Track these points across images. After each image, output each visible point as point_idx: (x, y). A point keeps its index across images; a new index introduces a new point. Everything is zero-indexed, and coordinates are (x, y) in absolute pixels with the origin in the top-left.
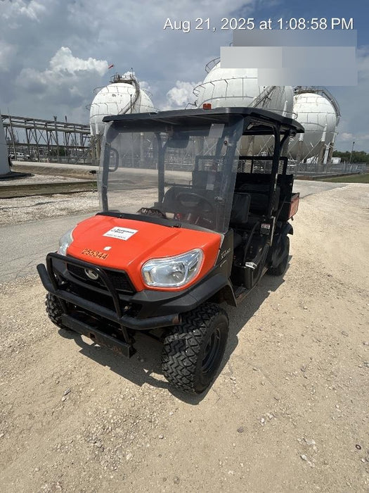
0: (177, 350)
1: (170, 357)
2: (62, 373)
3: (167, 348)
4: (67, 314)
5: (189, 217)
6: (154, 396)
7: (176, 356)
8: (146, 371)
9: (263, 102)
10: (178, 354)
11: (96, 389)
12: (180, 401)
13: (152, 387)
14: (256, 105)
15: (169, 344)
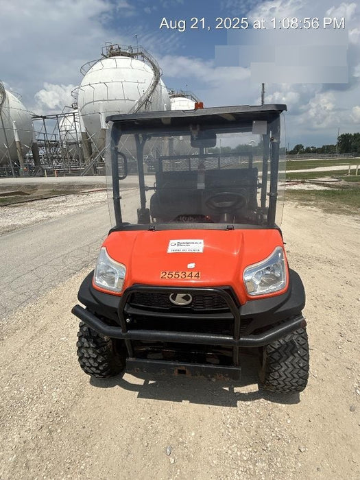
0: (289, 354)
1: (282, 364)
2: (141, 431)
3: (276, 356)
4: (133, 357)
5: (226, 217)
6: (258, 411)
7: (290, 360)
8: (227, 389)
9: (144, 105)
10: (291, 358)
11: (196, 431)
12: (284, 405)
13: (249, 403)
14: (139, 108)
15: (277, 350)
